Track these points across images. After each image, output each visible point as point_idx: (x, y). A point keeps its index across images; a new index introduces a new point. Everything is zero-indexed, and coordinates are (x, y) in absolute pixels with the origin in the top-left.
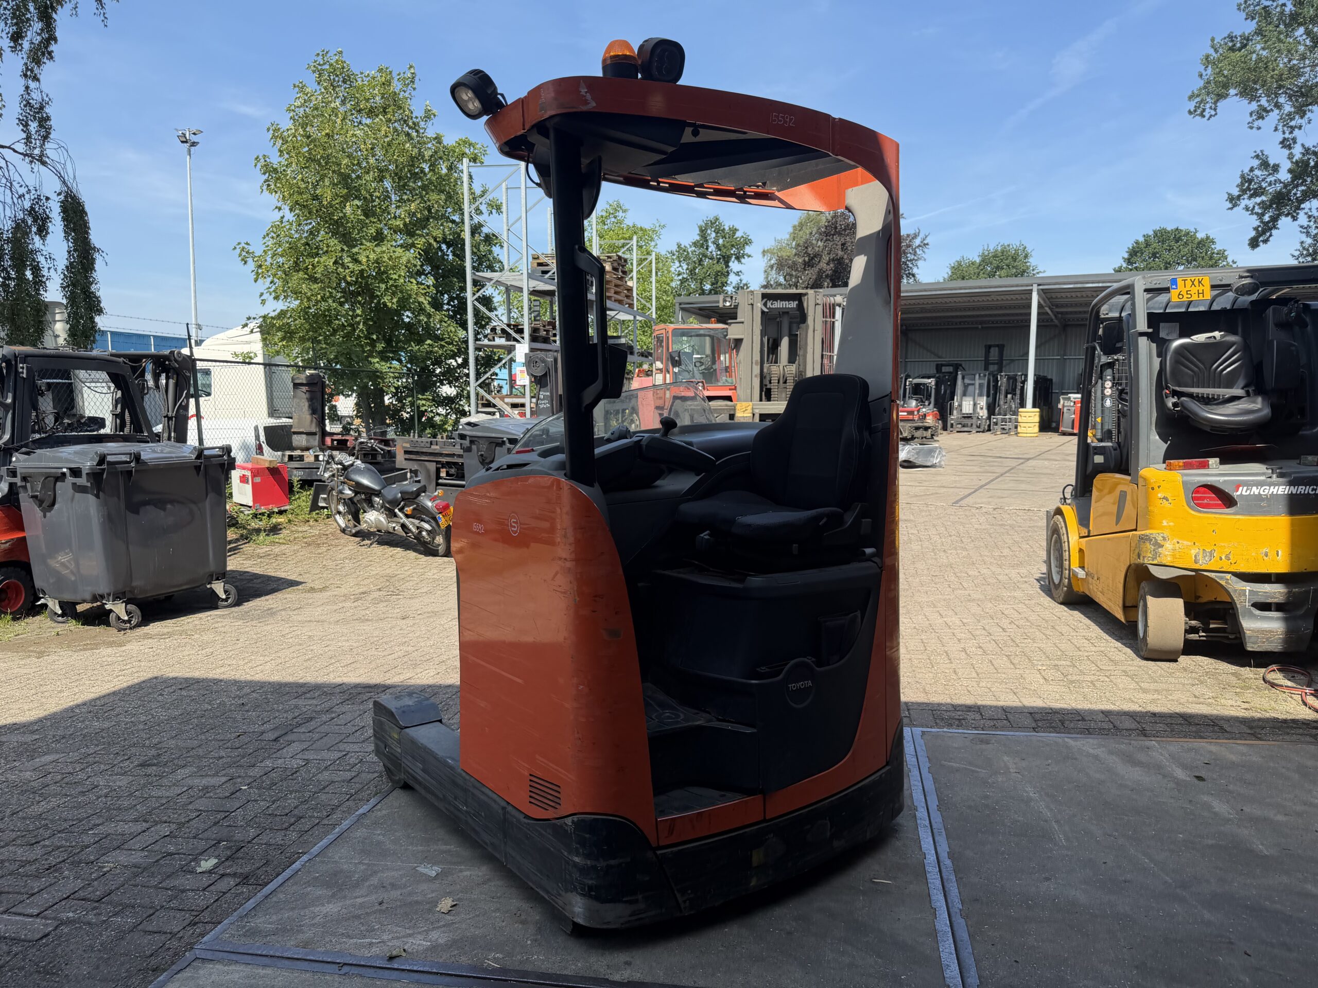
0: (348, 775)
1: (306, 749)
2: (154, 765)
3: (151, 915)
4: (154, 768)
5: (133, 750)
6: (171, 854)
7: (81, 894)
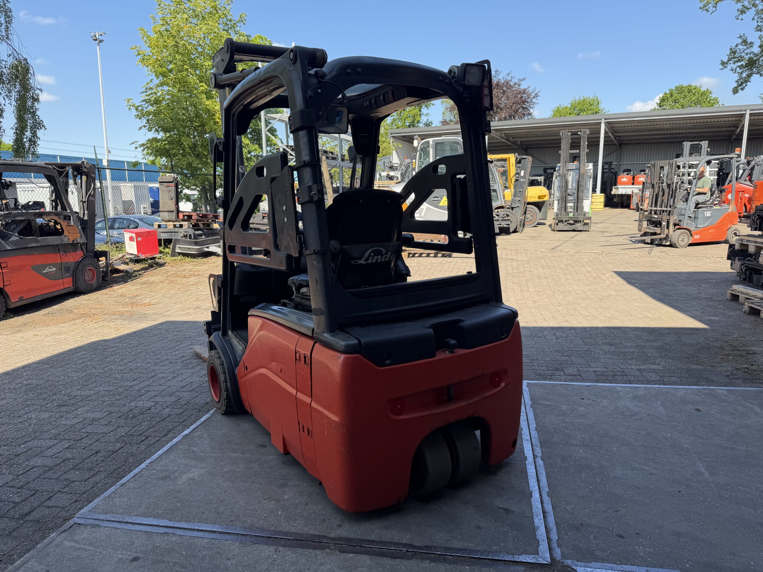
1: (157, 396)
4: (66, 407)
5: (54, 397)
6: (70, 459)
7: (11, 484)
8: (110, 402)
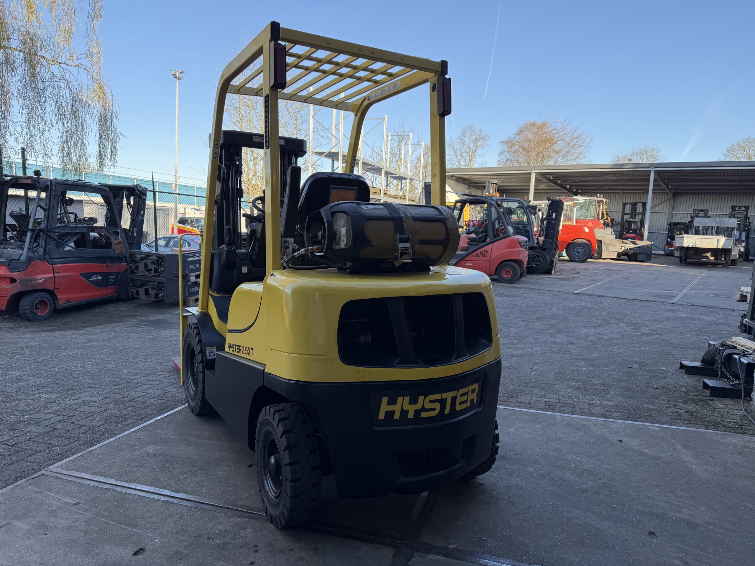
0: (163, 401)
1: (149, 388)
2: (73, 390)
3: (33, 454)
4: (72, 391)
5: (67, 383)
6: (59, 429)
7: (6, 442)
8: (109, 390)
